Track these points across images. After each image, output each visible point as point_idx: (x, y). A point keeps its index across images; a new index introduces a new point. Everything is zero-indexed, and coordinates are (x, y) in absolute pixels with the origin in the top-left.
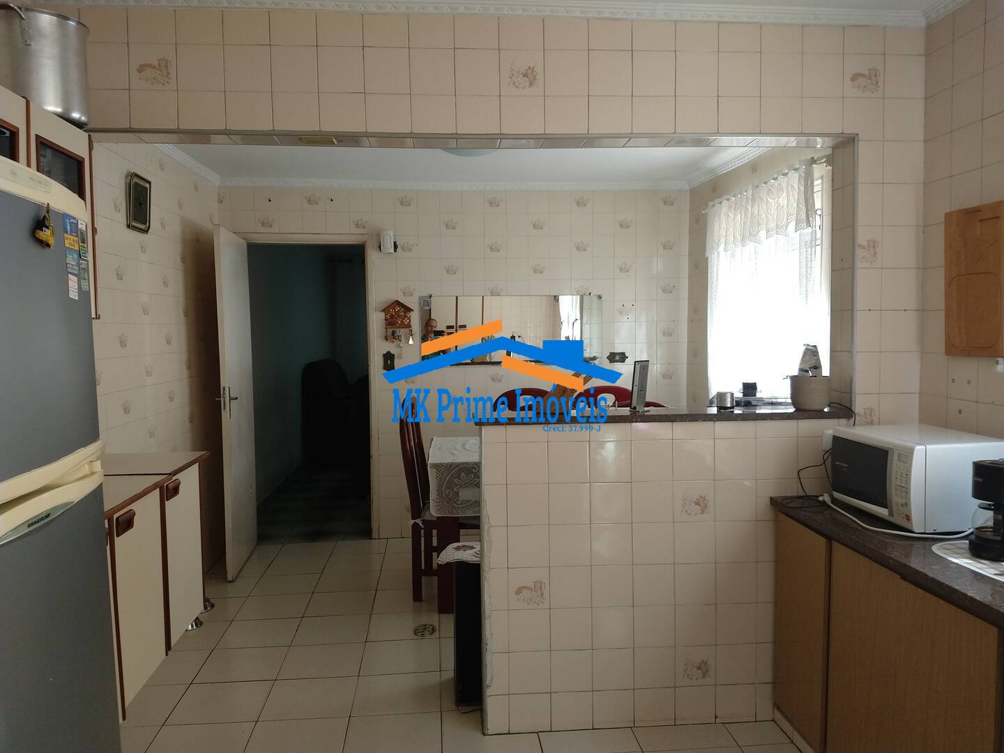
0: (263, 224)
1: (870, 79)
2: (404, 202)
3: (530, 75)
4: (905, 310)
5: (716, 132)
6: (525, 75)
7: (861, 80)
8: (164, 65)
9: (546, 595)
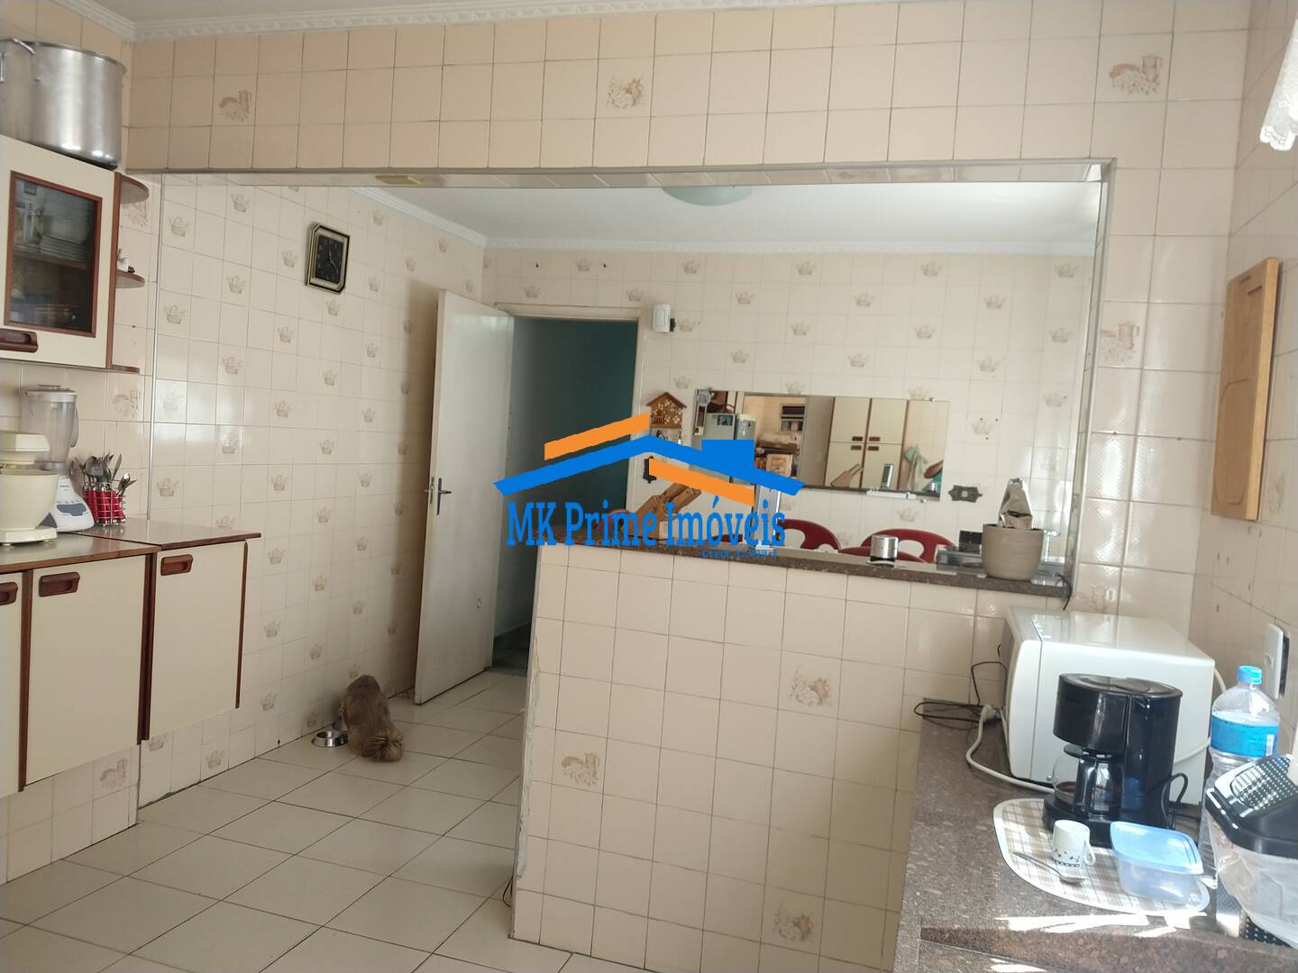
0: (528, 294)
1: (1144, 73)
2: (689, 269)
3: (634, 91)
4: (1179, 439)
5: (885, 159)
6: (628, 91)
7: (1127, 74)
8: (244, 98)
9: (600, 774)
